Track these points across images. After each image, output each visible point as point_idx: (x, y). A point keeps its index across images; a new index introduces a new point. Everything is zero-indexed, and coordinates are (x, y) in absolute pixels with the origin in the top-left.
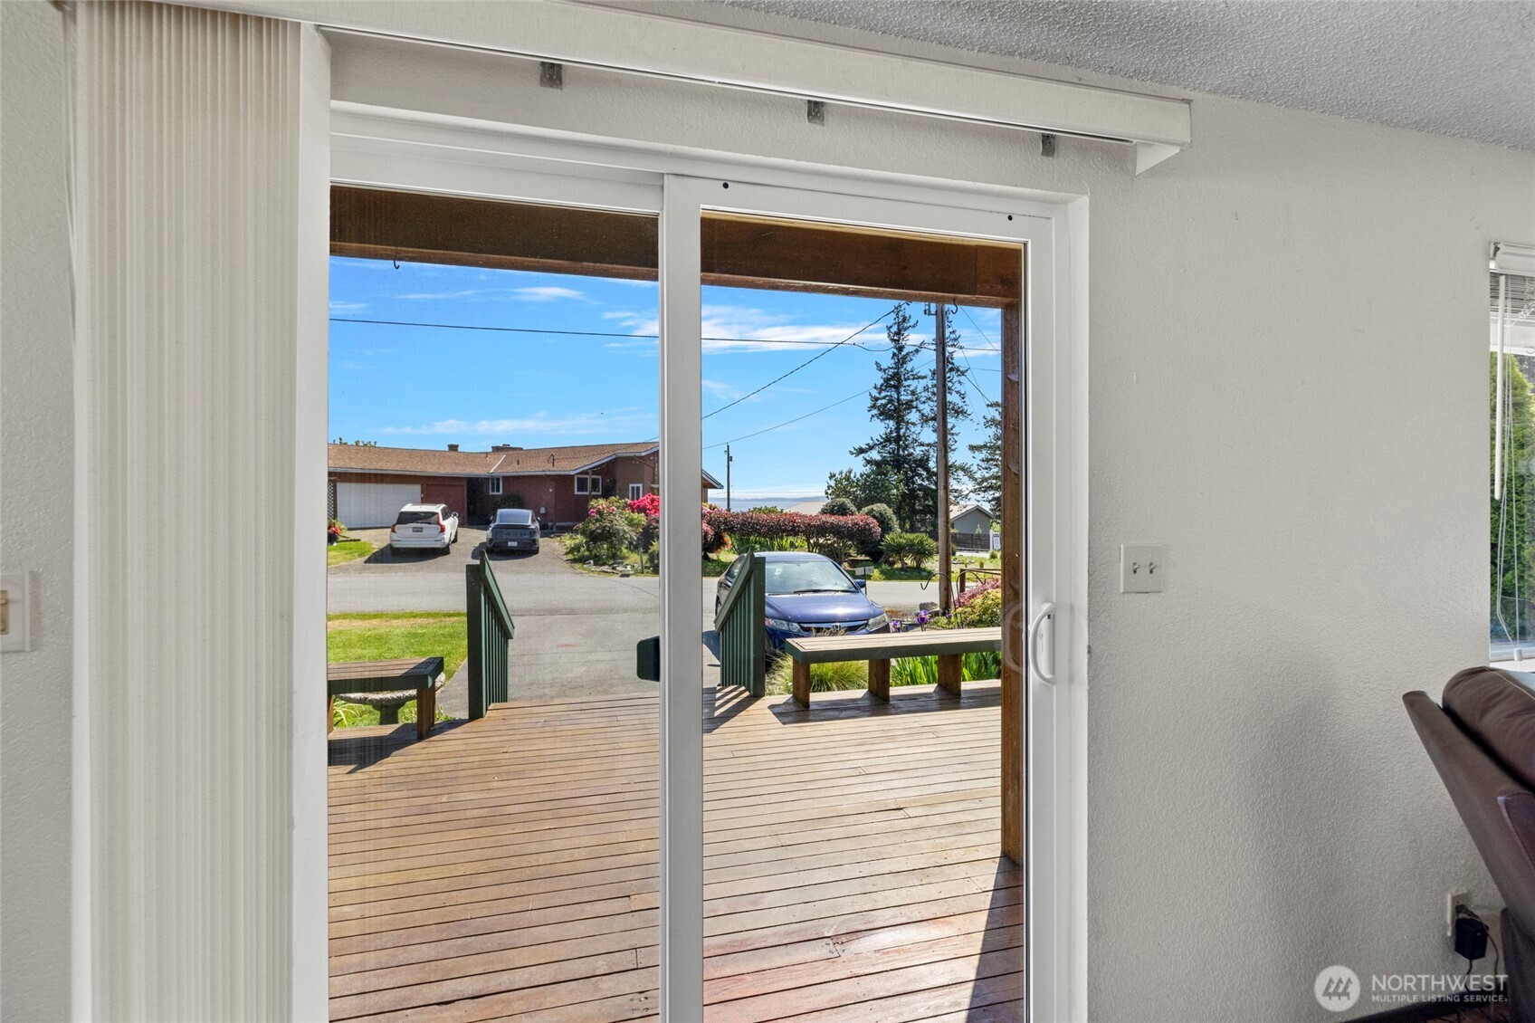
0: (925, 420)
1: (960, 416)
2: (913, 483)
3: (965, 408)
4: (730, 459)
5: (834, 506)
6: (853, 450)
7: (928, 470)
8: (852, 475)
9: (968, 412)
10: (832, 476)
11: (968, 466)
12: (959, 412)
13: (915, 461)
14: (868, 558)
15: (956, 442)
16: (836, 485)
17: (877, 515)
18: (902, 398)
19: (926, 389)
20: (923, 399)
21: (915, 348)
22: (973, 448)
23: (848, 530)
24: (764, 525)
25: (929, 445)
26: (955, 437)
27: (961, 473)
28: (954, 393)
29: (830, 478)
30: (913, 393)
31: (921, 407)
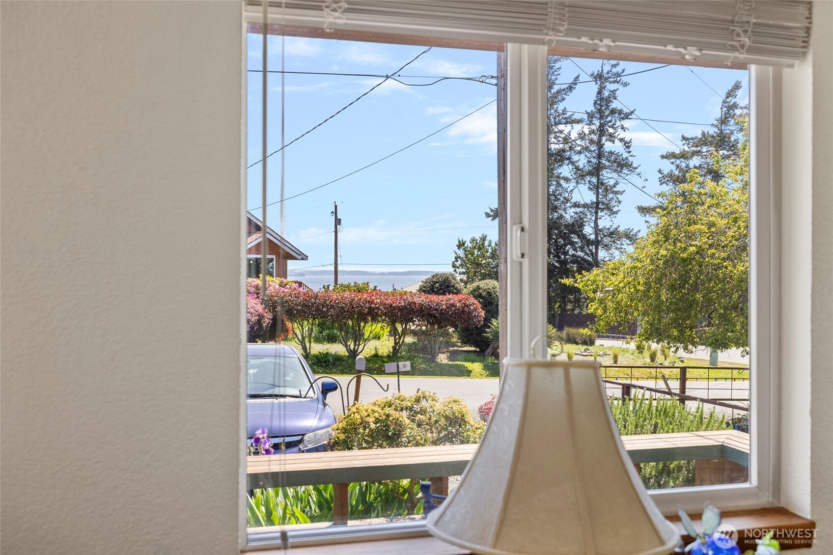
0: (580, 174)
1: (625, 171)
2: (566, 253)
3: (631, 159)
4: (338, 222)
5: (436, 283)
6: (489, 211)
7: (583, 237)
8: (487, 243)
9: (634, 165)
10: (461, 245)
11: (634, 232)
12: (622, 165)
13: (567, 226)
14: (473, 349)
15: (620, 202)
16: (467, 255)
17: (484, 294)
18: (553, 146)
19: (582, 136)
20: (579, 148)
21: (568, 85)
22: (643, 210)
23: (442, 314)
24: (332, 307)
25: (585, 206)
26: (618, 196)
27: (626, 241)
28: (617, 142)
29: (459, 247)
30: (566, 140)
31: (575, 158)
